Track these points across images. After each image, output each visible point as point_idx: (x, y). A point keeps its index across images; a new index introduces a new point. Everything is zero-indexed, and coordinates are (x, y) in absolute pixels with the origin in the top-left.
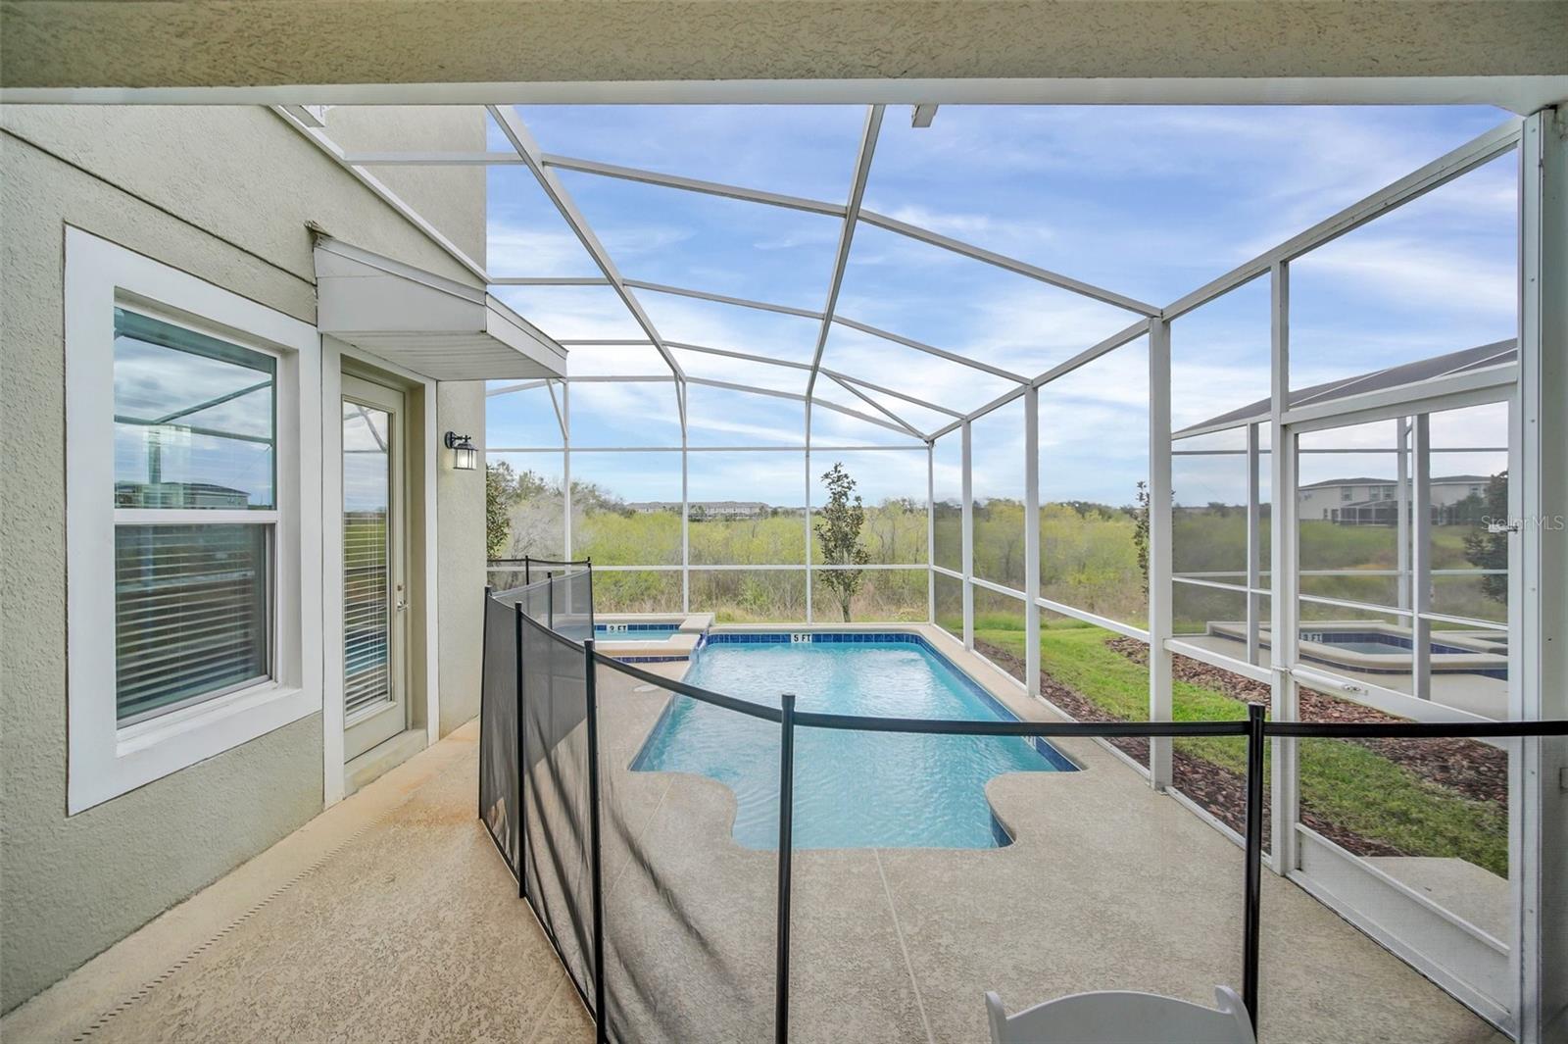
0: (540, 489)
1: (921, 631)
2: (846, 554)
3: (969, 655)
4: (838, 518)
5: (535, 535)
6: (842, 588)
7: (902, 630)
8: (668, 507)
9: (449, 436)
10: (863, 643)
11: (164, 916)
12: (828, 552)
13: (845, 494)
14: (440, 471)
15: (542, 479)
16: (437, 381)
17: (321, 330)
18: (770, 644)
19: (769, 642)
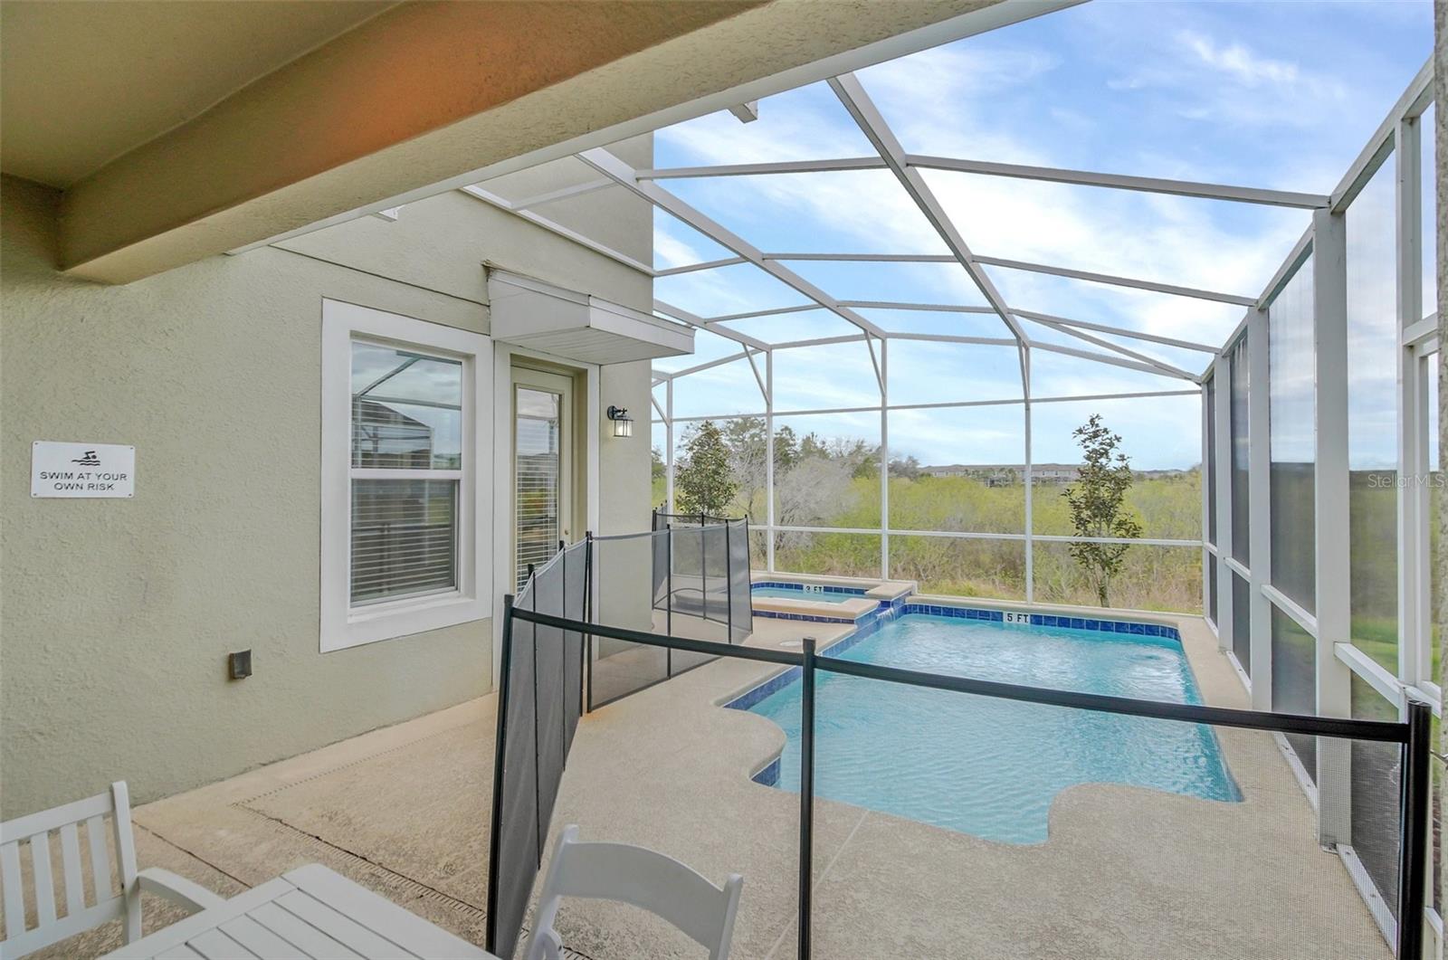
0: (823, 453)
1: (1180, 623)
2: (1104, 524)
3: (1224, 657)
4: (1096, 482)
5: (799, 498)
6: (1098, 565)
7: (1159, 621)
8: (971, 471)
9: (611, 410)
11: (375, 732)
12: (1081, 523)
13: (1106, 452)
14: (603, 439)
15: (824, 443)
16: (600, 366)
17: (493, 338)
18: (977, 620)
19: (976, 618)
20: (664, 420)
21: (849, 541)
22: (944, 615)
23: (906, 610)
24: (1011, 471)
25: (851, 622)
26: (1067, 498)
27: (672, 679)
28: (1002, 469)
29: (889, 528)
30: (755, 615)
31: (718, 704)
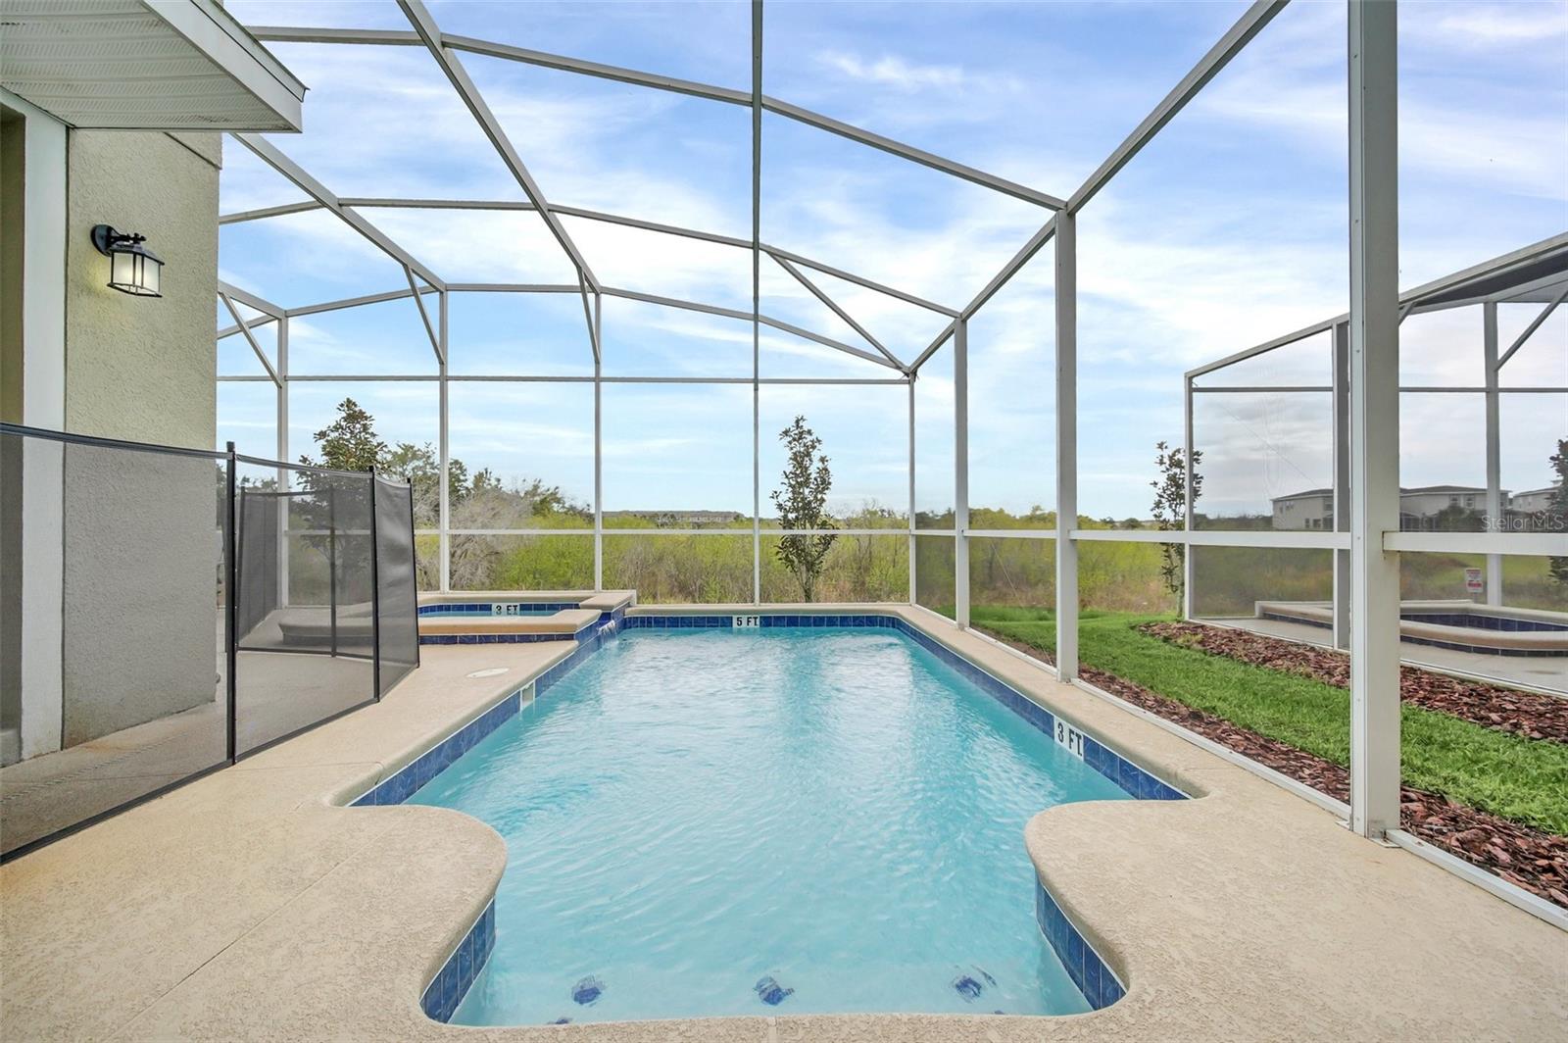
1: (899, 611)
2: (808, 525)
3: (963, 633)
4: (800, 485)
6: (804, 568)
7: (881, 612)
9: (102, 232)
10: (825, 628)
13: (808, 454)
15: (499, 480)
16: (70, 129)
18: (706, 629)
19: (704, 626)
20: (273, 377)
21: (531, 576)
22: (668, 626)
23: (627, 624)
24: (672, 516)
25: (569, 637)
26: (775, 501)
27: (239, 765)
28: (665, 515)
29: (603, 528)
30: (422, 643)
31: (341, 801)
